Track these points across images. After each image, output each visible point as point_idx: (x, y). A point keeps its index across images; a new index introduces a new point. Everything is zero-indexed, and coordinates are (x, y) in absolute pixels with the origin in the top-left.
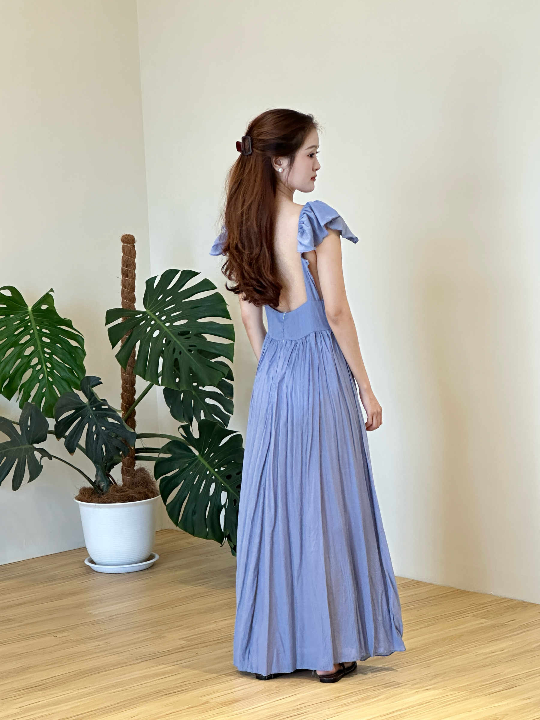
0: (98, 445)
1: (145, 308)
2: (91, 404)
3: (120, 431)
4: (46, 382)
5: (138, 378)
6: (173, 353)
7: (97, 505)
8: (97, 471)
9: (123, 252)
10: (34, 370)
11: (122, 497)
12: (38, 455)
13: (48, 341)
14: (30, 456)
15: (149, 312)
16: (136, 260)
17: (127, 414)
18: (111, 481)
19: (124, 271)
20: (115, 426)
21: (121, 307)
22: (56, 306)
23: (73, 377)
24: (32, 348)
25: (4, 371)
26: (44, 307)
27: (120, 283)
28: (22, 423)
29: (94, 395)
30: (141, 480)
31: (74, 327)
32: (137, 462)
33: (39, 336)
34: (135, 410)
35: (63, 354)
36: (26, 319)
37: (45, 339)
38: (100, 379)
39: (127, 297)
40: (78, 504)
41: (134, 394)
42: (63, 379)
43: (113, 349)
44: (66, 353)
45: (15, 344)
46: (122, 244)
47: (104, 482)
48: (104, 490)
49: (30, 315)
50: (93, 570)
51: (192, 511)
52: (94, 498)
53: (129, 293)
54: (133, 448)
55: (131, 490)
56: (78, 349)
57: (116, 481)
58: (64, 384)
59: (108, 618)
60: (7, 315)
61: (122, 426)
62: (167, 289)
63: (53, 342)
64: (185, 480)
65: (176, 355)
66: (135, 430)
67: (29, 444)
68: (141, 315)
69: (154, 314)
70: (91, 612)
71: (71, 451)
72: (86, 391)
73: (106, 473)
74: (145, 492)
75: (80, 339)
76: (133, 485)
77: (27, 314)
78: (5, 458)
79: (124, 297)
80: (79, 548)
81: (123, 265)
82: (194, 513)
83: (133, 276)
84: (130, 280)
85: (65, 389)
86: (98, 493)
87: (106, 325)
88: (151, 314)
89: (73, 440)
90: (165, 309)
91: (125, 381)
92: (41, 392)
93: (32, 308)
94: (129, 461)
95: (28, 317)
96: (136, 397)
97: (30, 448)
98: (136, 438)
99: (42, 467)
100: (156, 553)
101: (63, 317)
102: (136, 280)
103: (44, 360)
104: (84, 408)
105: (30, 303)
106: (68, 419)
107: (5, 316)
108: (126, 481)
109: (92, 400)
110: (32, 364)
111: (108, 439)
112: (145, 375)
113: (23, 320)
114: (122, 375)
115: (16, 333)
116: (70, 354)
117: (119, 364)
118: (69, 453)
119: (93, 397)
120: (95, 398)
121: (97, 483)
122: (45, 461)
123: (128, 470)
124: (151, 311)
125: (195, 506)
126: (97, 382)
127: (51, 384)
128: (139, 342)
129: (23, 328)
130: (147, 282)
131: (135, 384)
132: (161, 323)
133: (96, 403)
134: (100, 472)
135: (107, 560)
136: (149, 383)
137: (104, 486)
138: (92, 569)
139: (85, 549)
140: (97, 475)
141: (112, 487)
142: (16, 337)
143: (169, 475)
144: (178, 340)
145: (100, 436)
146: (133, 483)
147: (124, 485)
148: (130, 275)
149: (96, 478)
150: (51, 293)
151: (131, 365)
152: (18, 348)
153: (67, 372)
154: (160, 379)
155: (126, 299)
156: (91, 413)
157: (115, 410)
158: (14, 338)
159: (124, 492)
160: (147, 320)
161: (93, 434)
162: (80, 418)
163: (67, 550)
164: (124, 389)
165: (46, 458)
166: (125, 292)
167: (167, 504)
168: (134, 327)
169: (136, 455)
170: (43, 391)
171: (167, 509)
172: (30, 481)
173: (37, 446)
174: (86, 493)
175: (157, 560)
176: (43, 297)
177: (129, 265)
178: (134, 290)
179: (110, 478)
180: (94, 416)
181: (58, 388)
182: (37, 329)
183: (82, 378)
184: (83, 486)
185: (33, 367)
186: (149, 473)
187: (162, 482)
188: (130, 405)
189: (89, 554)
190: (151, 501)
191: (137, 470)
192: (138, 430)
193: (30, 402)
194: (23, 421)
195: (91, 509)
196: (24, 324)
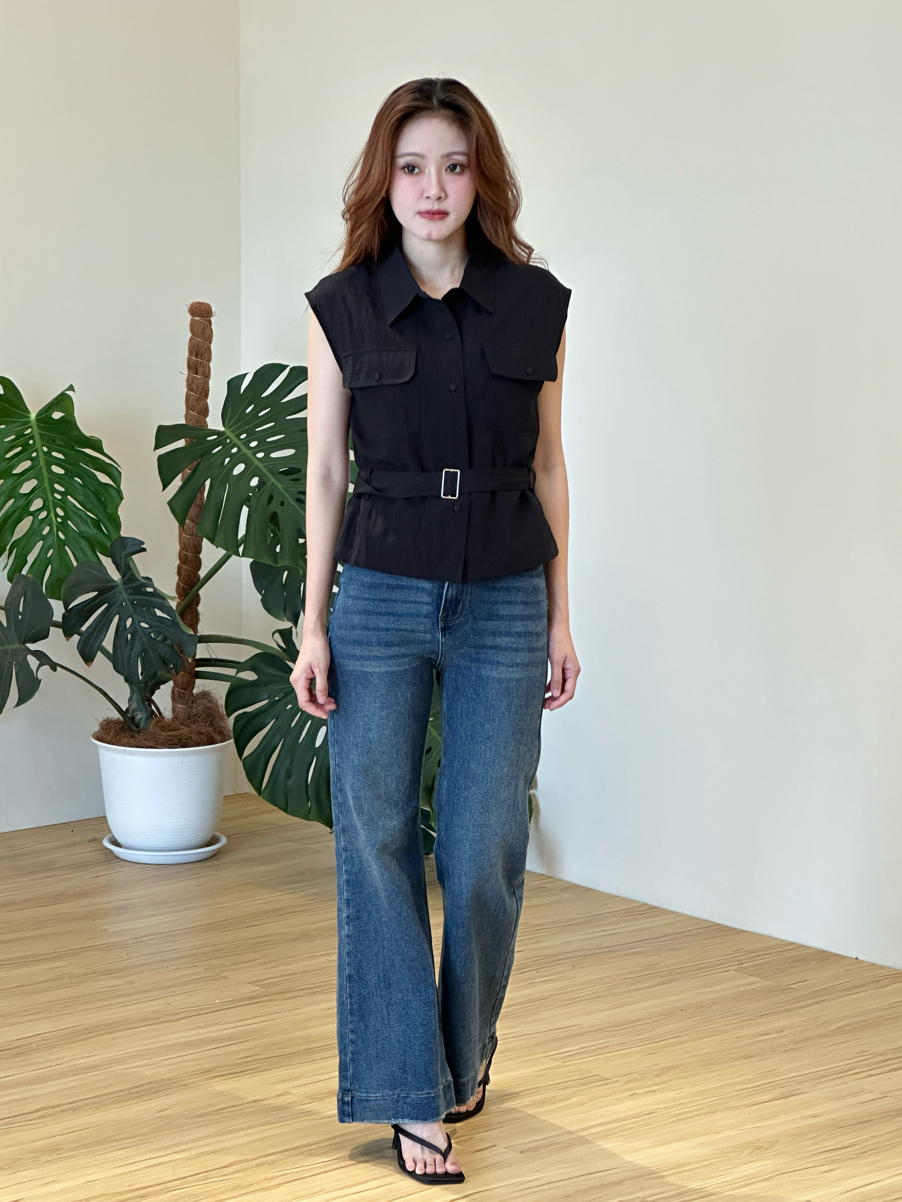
0: (133, 652)
1: (224, 425)
2: (125, 584)
3: (172, 631)
4: (54, 539)
5: (205, 542)
6: (269, 503)
7: (129, 751)
8: (132, 692)
9: (192, 331)
10: (36, 520)
11: (170, 738)
12: (33, 662)
13: (61, 471)
14: (20, 663)
15: (228, 433)
16: (212, 346)
17: (185, 602)
18: (153, 710)
19: (192, 362)
20: (163, 623)
21: (185, 423)
22: (76, 414)
23: (100, 534)
24: (33, 483)
26: (57, 415)
27: (185, 383)
28: (10, 607)
29: (131, 569)
30: (204, 711)
31: (106, 451)
32: (198, 681)
33: (46, 462)
34: (198, 595)
35: (86, 496)
36: (25, 433)
37: (56, 469)
38: (143, 543)
39: (193, 406)
40: (97, 746)
41: (199, 568)
42: (83, 537)
43: (164, 489)
44: (92, 494)
45: (6, 474)
46: (189, 317)
47: (140, 710)
48: (142, 725)
49: (33, 427)
50: (115, 856)
51: (284, 772)
52: (124, 738)
53: (197, 400)
54: (190, 661)
55: (186, 729)
56: (110, 489)
57: (162, 711)
58: (84, 544)
59: (135, 940)
61: (174, 622)
62: (263, 395)
63: (69, 474)
64: (276, 719)
65: (274, 507)
66: (195, 630)
67: (20, 643)
68: (216, 437)
69: (238, 436)
70: (107, 927)
71: (88, 659)
72: (118, 561)
73: (147, 697)
74: (209, 733)
75: (116, 473)
76: (189, 719)
77: (28, 425)
79: (188, 408)
80: (96, 816)
81: (190, 353)
82: (289, 775)
83: (206, 372)
84: (200, 378)
85: (85, 554)
86: (132, 730)
87: (155, 450)
88: (232, 436)
89: (91, 640)
90: (257, 430)
91: (184, 546)
92: (45, 556)
93: (37, 416)
94: (185, 680)
95: (29, 431)
96: (202, 573)
97: (21, 649)
98: (197, 643)
99: (38, 682)
100: (221, 833)
101: (87, 434)
102: (211, 379)
103: (53, 502)
104: (113, 589)
105: (34, 407)
106: (87, 605)
108: (179, 712)
109: (127, 577)
110: (32, 509)
111: (152, 642)
112: (217, 539)
113: (20, 435)
114: (180, 536)
115: (8, 456)
116: (97, 495)
117: (173, 517)
118: (84, 662)
119: (130, 573)
120: (133, 574)
121: (130, 712)
122: (44, 673)
123: (182, 695)
124: (233, 432)
125: (291, 763)
126: (139, 547)
127: (62, 543)
128: (209, 480)
129: (21, 448)
130: (229, 383)
131: (201, 551)
132: (249, 453)
133: (134, 582)
134: (135, 695)
135: (140, 842)
136: (222, 552)
137: (141, 718)
138: (114, 854)
139: (103, 820)
140: (130, 700)
141: (154, 721)
142: (7, 462)
143: (249, 709)
144: (280, 482)
145: (138, 638)
146: (190, 716)
147: (175, 718)
148: (200, 370)
149: (129, 705)
150: (69, 393)
151: (197, 520)
152: (10, 481)
153: (90, 525)
154: (242, 547)
155: (192, 410)
156: (124, 598)
157: (165, 596)
158: (4, 464)
159: (174, 730)
160: (224, 445)
161: (127, 632)
162: (106, 605)
163: (76, 820)
164: (183, 559)
165: (46, 668)
166: (191, 398)
167: (243, 757)
168: (201, 457)
169: (197, 669)
170: (48, 556)
171: (244, 766)
172: (18, 704)
173: (32, 646)
174: (110, 729)
175: (224, 846)
176: (57, 398)
177: (200, 353)
178: (206, 396)
179: (152, 705)
180: (129, 604)
181: (74, 551)
182: (44, 452)
183: (115, 537)
184: (106, 717)
185: (35, 514)
186: (217, 702)
187: (237, 720)
188: (192, 586)
189: (110, 830)
190: (218, 747)
191: (197, 695)
192: (203, 629)
193: (25, 574)
194: (11, 604)
195: (118, 756)
196: (22, 440)
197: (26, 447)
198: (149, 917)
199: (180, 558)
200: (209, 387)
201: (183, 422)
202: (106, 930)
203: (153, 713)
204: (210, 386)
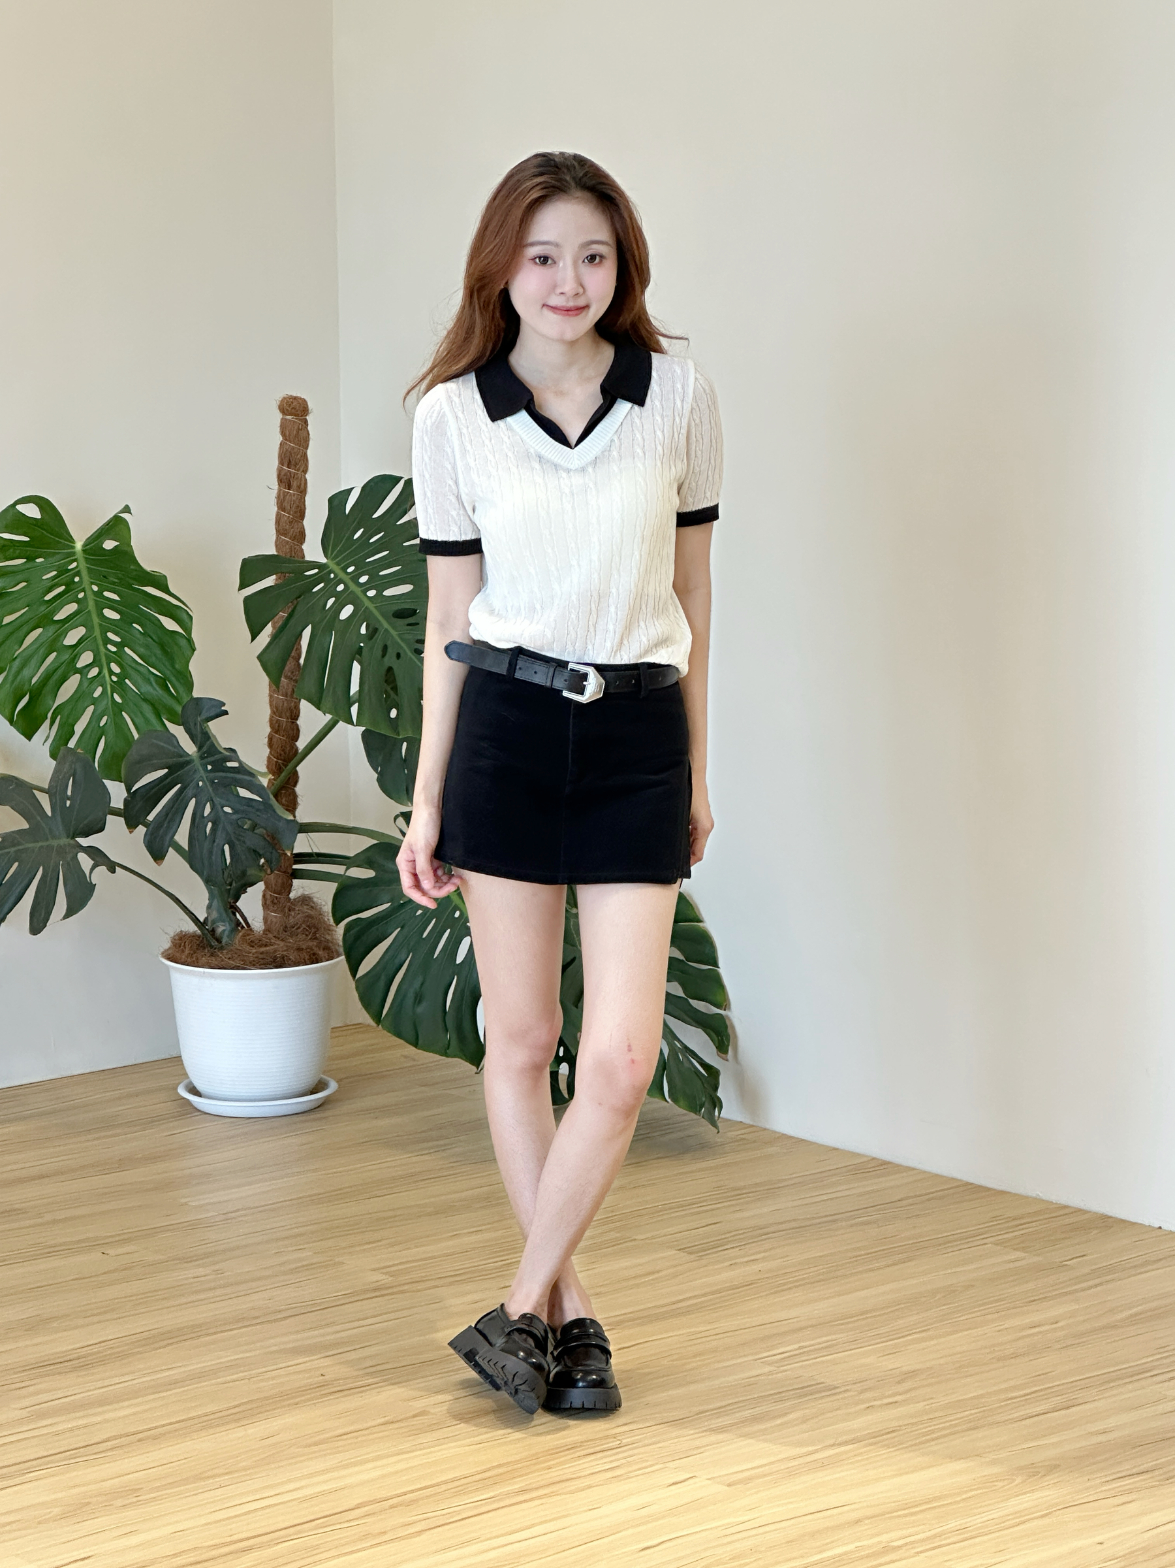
0: (215, 844)
1: (326, 556)
2: (202, 758)
3: (262, 815)
4: (107, 704)
5: (305, 705)
6: (384, 656)
7: (207, 973)
8: (211, 898)
9: (283, 433)
10: (84, 679)
12: (85, 861)
13: (114, 616)
14: (68, 864)
15: (332, 566)
16: (309, 452)
17: (279, 780)
18: (238, 920)
19: (283, 473)
20: (253, 806)
21: (276, 553)
22: (134, 544)
23: (166, 696)
24: (81, 631)
25: (19, 678)
26: (109, 545)
27: (274, 501)
28: (55, 790)
29: (209, 738)
30: (304, 921)
31: (172, 589)
32: (296, 882)
33: (96, 605)
34: (296, 772)
35: (147, 647)
36: (69, 568)
37: (109, 614)
38: (224, 704)
39: (286, 530)
40: (167, 967)
41: (296, 737)
42: (145, 700)
43: (252, 640)
44: (155, 644)
45: (45, 620)
46: (279, 416)
47: (224, 921)
48: (224, 940)
49: (79, 560)
50: (196, 1108)
51: (412, 995)
52: (202, 957)
53: (291, 522)
54: (289, 854)
55: (282, 944)
56: (177, 637)
57: (250, 922)
58: (147, 709)
59: (226, 1216)
60: (30, 559)
61: (266, 805)
62: (374, 516)
63: (127, 621)
64: (402, 928)
65: (390, 660)
66: (295, 817)
67: (68, 837)
68: (316, 571)
69: (344, 569)
70: (188, 1200)
71: (158, 855)
72: (193, 729)
73: (230, 903)
74: (312, 949)
75: (185, 616)
76: (285, 932)
77: (74, 558)
78: (16, 865)
79: (280, 531)
80: (168, 1056)
81: (281, 462)
82: (418, 999)
83: (303, 485)
84: (294, 494)
85: (147, 720)
86: (212, 947)
87: (239, 590)
88: (336, 569)
89: (162, 831)
90: (368, 560)
91: (276, 710)
92: (97, 726)
93: (85, 545)
94: (280, 881)
95: (75, 564)
96: (301, 744)
97: (69, 845)
98: (296, 832)
99: (92, 887)
100: (329, 1076)
101: (148, 567)
102: (308, 495)
103: (106, 655)
104: (187, 766)
105: (80, 534)
106: (153, 788)
107: (25, 560)
108: (272, 922)
109: (205, 749)
110: (80, 665)
111: (237, 832)
112: (320, 702)
113: (62, 571)
114: (271, 696)
115: (48, 597)
116: (162, 646)
117: (264, 674)
118: (153, 860)
119: (208, 743)
120: (212, 744)
121: (209, 924)
122: (100, 876)
123: (276, 899)
124: (338, 564)
125: (422, 984)
126: (219, 710)
127: (118, 709)
128: (309, 627)
129: (64, 587)
130: (331, 500)
131: (298, 716)
132: (358, 591)
133: (213, 755)
134: (215, 903)
135: (226, 1090)
136: (329, 717)
137: (224, 931)
138: (192, 1106)
139: (178, 1060)
140: (209, 907)
141: (241, 934)
142: (45, 606)
143: (363, 915)
144: (394, 628)
145: (220, 827)
146: (286, 927)
147: (267, 930)
148: (295, 484)
149: (209, 914)
150: (125, 516)
151: (292, 676)
152: (51, 629)
153: (154, 683)
154: (354, 710)
155: (285, 535)
156: (202, 776)
157: (253, 772)
158: (42, 608)
159: (266, 946)
160: (327, 581)
161: (206, 820)
162: (179, 785)
163: (143, 1061)
164: (275, 727)
165: (102, 869)
166: (282, 520)
167: (357, 977)
168: (299, 597)
169: (295, 867)
170: (102, 724)
171: (357, 988)
172: (67, 916)
173: (84, 842)
174: (184, 946)
175: (334, 1093)
176: (108, 523)
177: (293, 463)
178: (302, 516)
179: (237, 914)
180: (208, 784)
181: (133, 717)
182: (93, 591)
183: (186, 699)
184: (178, 930)
185: (83, 671)
186: (321, 908)
187: (348, 928)
188: (287, 761)
189: (187, 1074)
190: (325, 966)
191: (294, 899)
192: (303, 815)
193: (73, 747)
194: (56, 786)
195: (195, 980)
196: (66, 579)
197: (70, 585)
198: (238, 1186)
199: (271, 725)
200: (305, 505)
201: (272, 551)
202: (186, 1204)
203: (238, 924)
204: (307, 503)
